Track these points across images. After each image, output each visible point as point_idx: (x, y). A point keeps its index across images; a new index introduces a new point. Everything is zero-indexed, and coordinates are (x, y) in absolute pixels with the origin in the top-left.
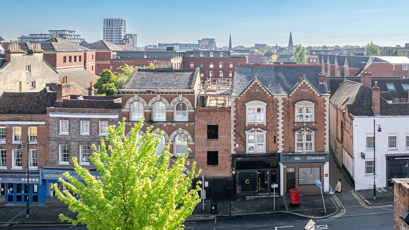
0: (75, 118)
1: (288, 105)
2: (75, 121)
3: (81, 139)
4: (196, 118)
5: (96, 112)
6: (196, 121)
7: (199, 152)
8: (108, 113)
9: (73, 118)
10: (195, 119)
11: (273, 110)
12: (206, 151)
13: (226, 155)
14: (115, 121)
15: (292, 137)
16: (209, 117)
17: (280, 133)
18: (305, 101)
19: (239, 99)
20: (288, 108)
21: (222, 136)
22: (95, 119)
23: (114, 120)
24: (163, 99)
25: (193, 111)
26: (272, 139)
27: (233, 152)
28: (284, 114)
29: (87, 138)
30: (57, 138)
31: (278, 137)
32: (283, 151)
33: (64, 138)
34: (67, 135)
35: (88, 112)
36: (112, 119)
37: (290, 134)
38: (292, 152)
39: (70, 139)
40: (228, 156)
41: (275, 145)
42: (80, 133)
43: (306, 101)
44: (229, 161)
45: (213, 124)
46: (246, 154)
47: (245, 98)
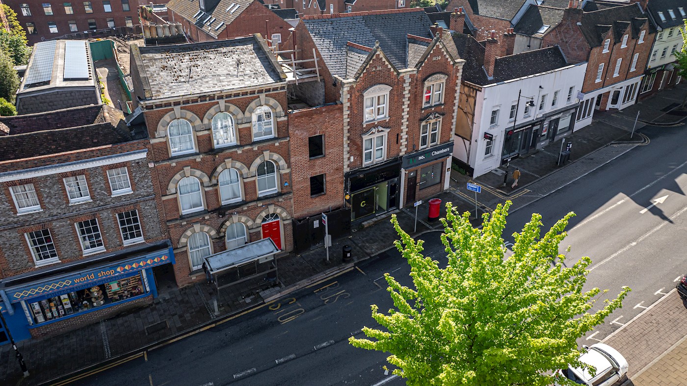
0: (47, 176)
1: (416, 85)
2: (49, 181)
3: (75, 212)
4: (291, 129)
5: (95, 154)
6: (292, 135)
7: (299, 181)
8: (123, 153)
9: (42, 177)
10: (290, 132)
11: (398, 96)
12: (309, 177)
13: (337, 176)
14: (141, 163)
15: (417, 130)
16: (311, 124)
17: (404, 128)
18: (436, 76)
19: (354, 86)
20: (416, 90)
21: (331, 150)
22: (97, 168)
23: (138, 163)
24: (230, 106)
25: (286, 119)
26: (394, 139)
27: (346, 170)
28: (411, 99)
29: (86, 207)
30: (16, 223)
31: (402, 134)
32: (406, 152)
33: (32, 219)
34: (39, 213)
35: (75, 158)
36: (133, 162)
37: (415, 126)
38: (416, 151)
39: (50, 218)
40: (340, 176)
41: (397, 145)
42: (68, 202)
43: (438, 75)
44: (341, 183)
45: (317, 135)
46: (363, 168)
47: (363, 84)
